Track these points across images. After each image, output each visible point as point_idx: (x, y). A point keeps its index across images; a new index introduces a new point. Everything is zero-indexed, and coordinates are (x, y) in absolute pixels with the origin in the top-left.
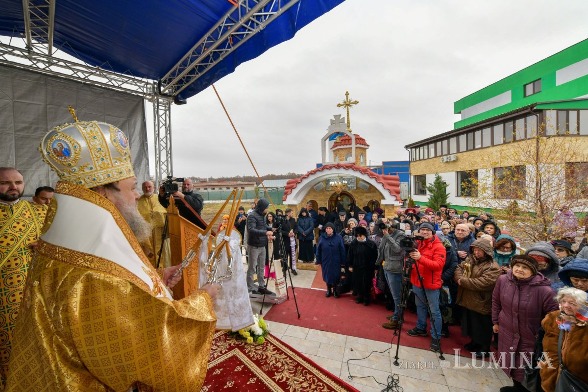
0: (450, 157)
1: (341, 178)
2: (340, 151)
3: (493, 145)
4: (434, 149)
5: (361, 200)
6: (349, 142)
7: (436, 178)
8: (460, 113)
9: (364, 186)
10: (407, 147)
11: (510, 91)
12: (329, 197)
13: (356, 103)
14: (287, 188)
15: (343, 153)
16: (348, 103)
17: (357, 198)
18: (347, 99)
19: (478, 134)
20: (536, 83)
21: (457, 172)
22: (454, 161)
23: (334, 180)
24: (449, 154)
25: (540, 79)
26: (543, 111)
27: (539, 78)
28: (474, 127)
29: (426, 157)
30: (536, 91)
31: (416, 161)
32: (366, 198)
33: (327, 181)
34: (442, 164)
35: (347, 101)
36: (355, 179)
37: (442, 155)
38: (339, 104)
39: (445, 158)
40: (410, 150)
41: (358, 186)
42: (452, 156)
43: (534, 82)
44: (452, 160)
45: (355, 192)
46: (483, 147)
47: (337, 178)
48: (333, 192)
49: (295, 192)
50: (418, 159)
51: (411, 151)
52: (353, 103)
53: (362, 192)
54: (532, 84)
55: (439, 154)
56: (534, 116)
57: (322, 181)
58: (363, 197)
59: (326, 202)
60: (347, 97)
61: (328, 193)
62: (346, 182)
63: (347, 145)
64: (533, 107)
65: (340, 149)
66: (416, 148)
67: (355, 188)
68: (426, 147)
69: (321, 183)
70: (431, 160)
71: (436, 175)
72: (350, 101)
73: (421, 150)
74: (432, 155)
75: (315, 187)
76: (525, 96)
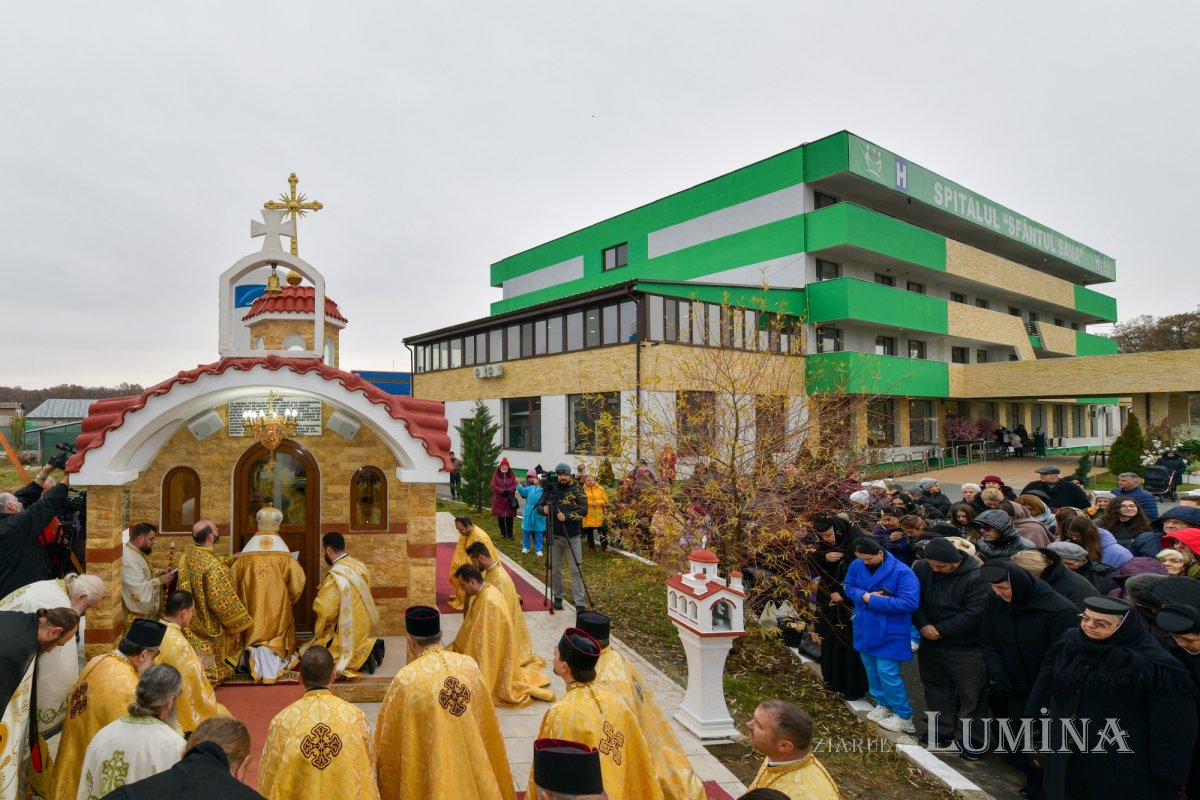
0: (490, 368)
1: (279, 402)
2: (271, 326)
3: (565, 351)
4: (460, 351)
5: (336, 466)
6: (305, 305)
7: (478, 410)
8: (501, 286)
9: (344, 425)
10: (407, 342)
11: (582, 257)
12: (238, 457)
13: (317, 206)
14: (88, 427)
15: (275, 331)
16: (294, 204)
17: (324, 460)
18: (293, 193)
19: (540, 325)
20: (620, 249)
21: (504, 400)
22: (499, 378)
23: (256, 406)
24: (488, 362)
25: (626, 243)
26: (647, 296)
27: (623, 241)
28: (534, 313)
29: (445, 365)
30: (619, 264)
31: (425, 372)
32: (349, 461)
33: (235, 408)
34: (476, 383)
35: (293, 198)
36: (319, 405)
37: (476, 364)
38: (271, 203)
39: (481, 368)
40: (412, 348)
41: (329, 425)
42: (494, 366)
43: (616, 247)
44: (495, 374)
45: (316, 442)
46: (550, 352)
47: (265, 400)
48: (250, 443)
49: (116, 440)
50: (427, 369)
51: (416, 350)
52: (309, 207)
53: (339, 444)
54: (614, 250)
55: (470, 360)
56: (633, 302)
57: (217, 409)
58: (339, 457)
59: (226, 473)
60: (293, 188)
61: (235, 445)
62: (295, 413)
63: (289, 312)
64: (632, 286)
65: (271, 321)
66: (425, 344)
67: (319, 429)
68: (444, 345)
69: (214, 413)
70: (454, 372)
71: (477, 404)
72: (299, 201)
73: (436, 351)
74: (457, 361)
75: (191, 427)
76: (604, 269)
